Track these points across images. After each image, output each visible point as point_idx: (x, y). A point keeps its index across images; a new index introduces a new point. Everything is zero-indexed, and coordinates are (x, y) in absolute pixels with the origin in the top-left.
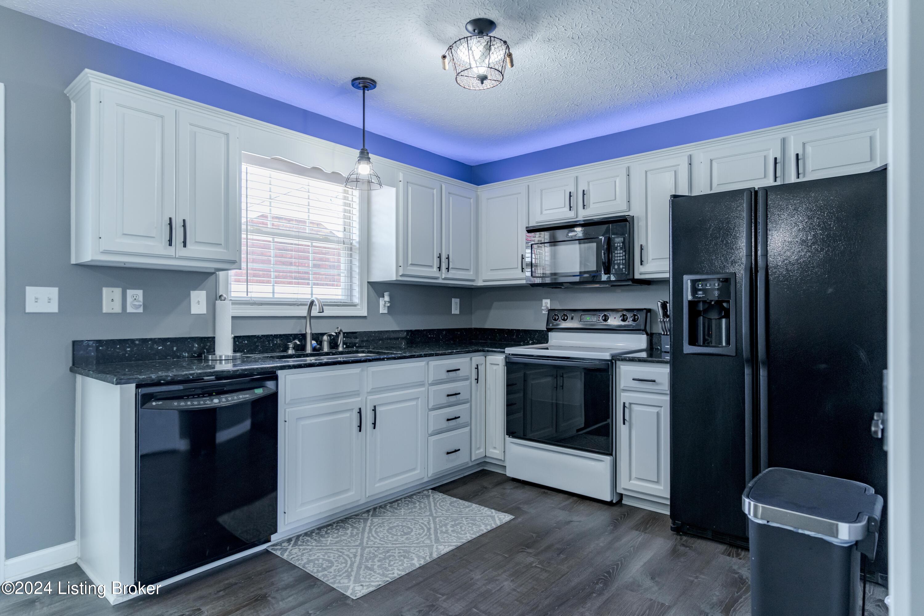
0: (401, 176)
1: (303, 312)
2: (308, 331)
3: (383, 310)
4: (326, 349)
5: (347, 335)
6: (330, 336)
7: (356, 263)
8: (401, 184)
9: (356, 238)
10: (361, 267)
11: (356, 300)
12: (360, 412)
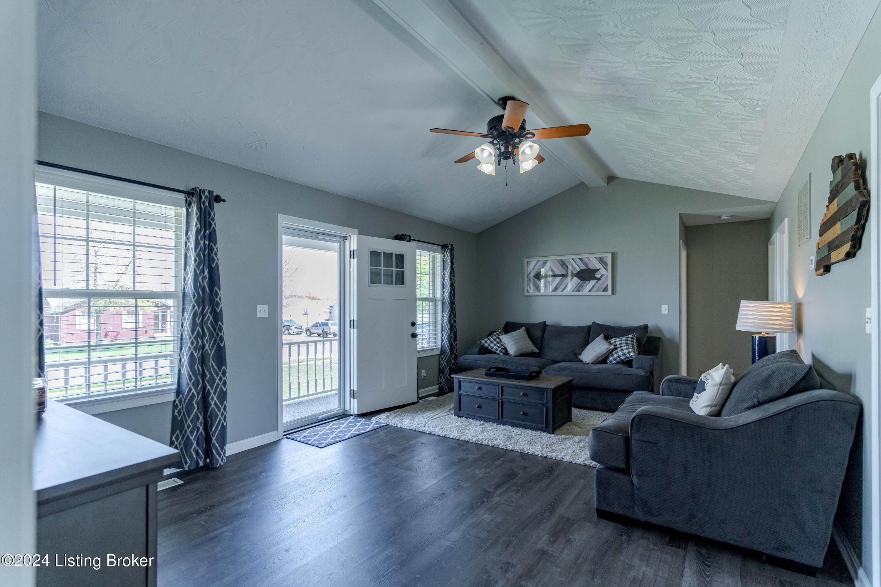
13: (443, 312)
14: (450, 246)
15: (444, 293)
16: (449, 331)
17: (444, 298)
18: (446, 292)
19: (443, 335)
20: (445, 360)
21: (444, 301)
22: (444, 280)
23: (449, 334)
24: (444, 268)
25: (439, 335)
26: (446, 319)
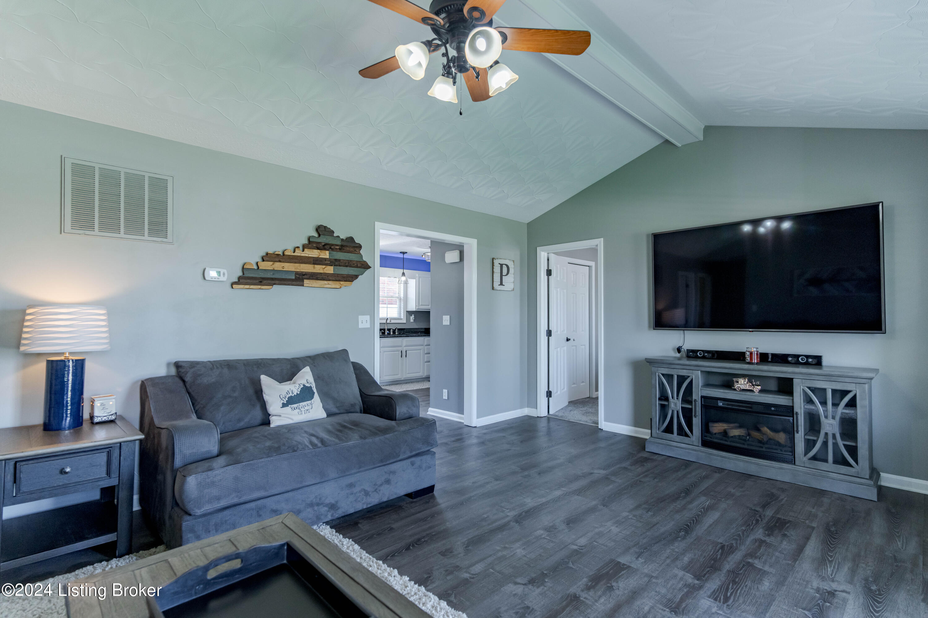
0: (417, 275)
1: (385, 321)
2: (386, 328)
3: (412, 320)
4: (392, 334)
5: (399, 330)
6: (393, 329)
7: (402, 304)
8: (417, 278)
9: (402, 296)
10: (404, 306)
11: (402, 317)
12: (401, 352)
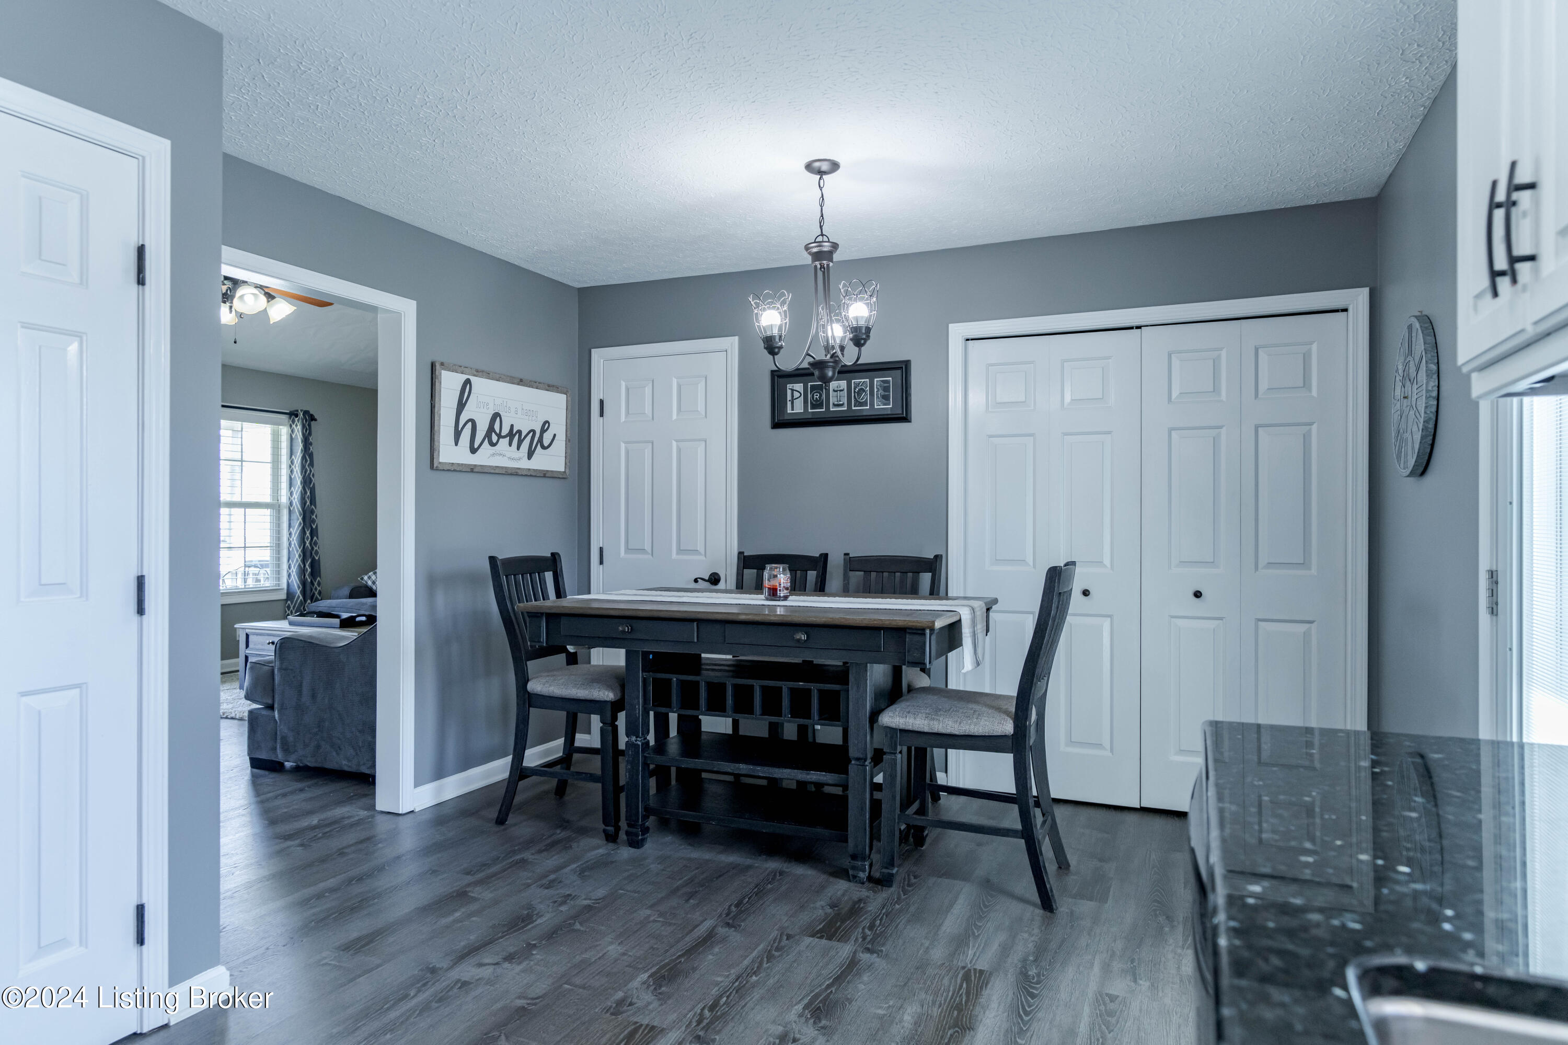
13: (290, 526)
14: (301, 414)
15: (291, 494)
16: (299, 560)
17: (291, 504)
18: (295, 493)
19: (289, 567)
20: (294, 609)
21: (292, 509)
22: (292, 471)
23: (299, 565)
24: (292, 453)
25: (285, 566)
26: (295, 539)
